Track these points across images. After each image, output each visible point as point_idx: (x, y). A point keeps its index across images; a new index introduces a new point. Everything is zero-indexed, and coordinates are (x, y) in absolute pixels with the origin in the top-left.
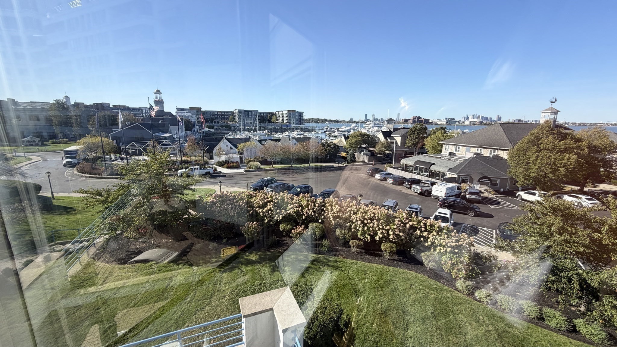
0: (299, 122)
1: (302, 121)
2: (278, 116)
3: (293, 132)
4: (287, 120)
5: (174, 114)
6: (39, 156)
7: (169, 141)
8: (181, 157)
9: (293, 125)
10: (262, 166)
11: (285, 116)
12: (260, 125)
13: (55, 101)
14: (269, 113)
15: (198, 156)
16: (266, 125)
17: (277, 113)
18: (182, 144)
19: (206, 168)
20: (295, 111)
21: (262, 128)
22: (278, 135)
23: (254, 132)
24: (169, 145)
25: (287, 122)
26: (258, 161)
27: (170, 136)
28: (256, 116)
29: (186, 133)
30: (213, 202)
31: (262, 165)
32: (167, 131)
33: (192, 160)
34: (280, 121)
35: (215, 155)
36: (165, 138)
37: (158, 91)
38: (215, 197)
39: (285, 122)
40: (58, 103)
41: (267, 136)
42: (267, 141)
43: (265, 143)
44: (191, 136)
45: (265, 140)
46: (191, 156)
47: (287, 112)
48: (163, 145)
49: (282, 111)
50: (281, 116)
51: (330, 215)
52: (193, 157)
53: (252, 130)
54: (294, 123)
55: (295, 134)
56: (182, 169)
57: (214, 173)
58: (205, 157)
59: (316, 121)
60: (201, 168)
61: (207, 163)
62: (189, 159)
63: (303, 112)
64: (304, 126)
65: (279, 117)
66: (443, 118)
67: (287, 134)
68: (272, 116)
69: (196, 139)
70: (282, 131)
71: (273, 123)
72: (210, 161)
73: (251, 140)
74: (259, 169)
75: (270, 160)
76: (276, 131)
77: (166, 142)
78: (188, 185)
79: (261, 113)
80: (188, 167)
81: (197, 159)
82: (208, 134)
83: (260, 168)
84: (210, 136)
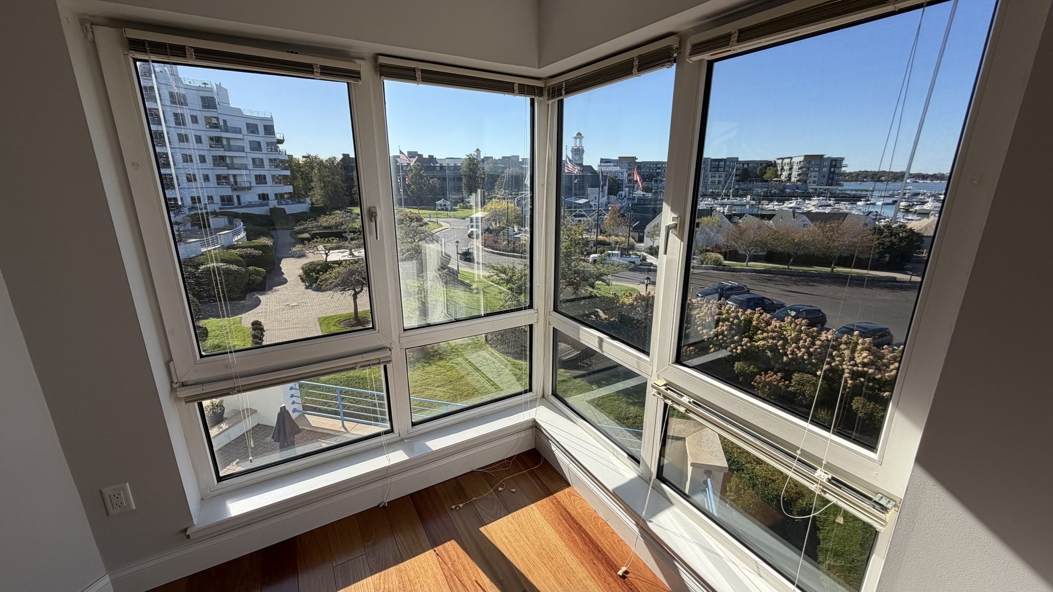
0: (829, 179)
1: (836, 178)
2: (779, 168)
3: (807, 202)
4: (799, 175)
5: (596, 168)
6: (448, 222)
7: (584, 211)
8: (597, 235)
9: (811, 187)
10: (726, 262)
11: (795, 167)
12: (737, 187)
13: (468, 156)
14: (761, 163)
15: (621, 236)
16: (750, 185)
17: (779, 162)
18: (600, 215)
19: (630, 255)
20: (822, 156)
21: (741, 192)
22: (773, 206)
23: (722, 199)
24: (583, 216)
25: (798, 181)
26: (720, 253)
27: (586, 203)
28: (733, 169)
29: (608, 198)
30: (632, 304)
31: (725, 260)
32: (583, 195)
33: (611, 241)
34: (783, 178)
35: (647, 237)
36: (580, 206)
37: (579, 134)
38: (636, 299)
39: (793, 179)
40: (470, 158)
41: (748, 207)
42: (744, 218)
43: (740, 221)
44: (616, 204)
45: (741, 216)
46: (610, 235)
47: (802, 159)
48: (575, 216)
49: (791, 158)
50: (786, 167)
51: (844, 367)
52: (613, 237)
53: (719, 196)
54: (814, 182)
55: (812, 205)
56: (595, 253)
57: (641, 265)
58: (631, 239)
59: (876, 177)
60: (622, 255)
61: (632, 247)
62: (607, 239)
63: (843, 159)
64: (839, 188)
65: (782, 169)
67: (793, 205)
68: (765, 168)
69: (621, 208)
70: (782, 197)
71: (766, 181)
72: (638, 245)
73: (714, 213)
74: (718, 266)
75: (744, 253)
76: (770, 198)
77: (580, 211)
78: (601, 275)
79: (744, 163)
80: (604, 251)
81: (619, 240)
82: (642, 200)
83: (720, 264)
84: (644, 204)
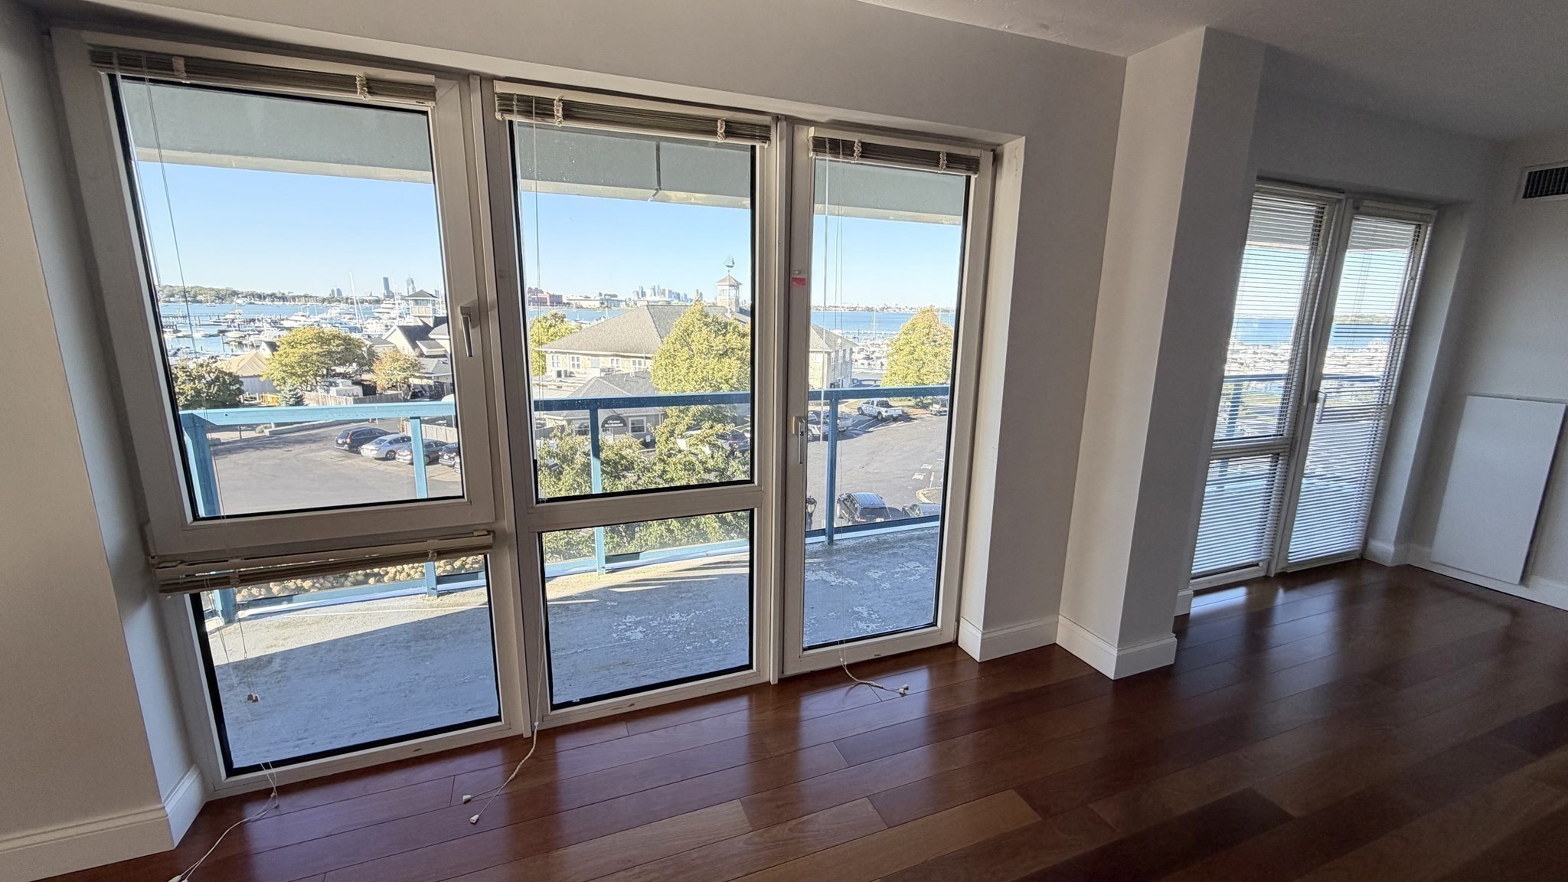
66: (594, 295)
